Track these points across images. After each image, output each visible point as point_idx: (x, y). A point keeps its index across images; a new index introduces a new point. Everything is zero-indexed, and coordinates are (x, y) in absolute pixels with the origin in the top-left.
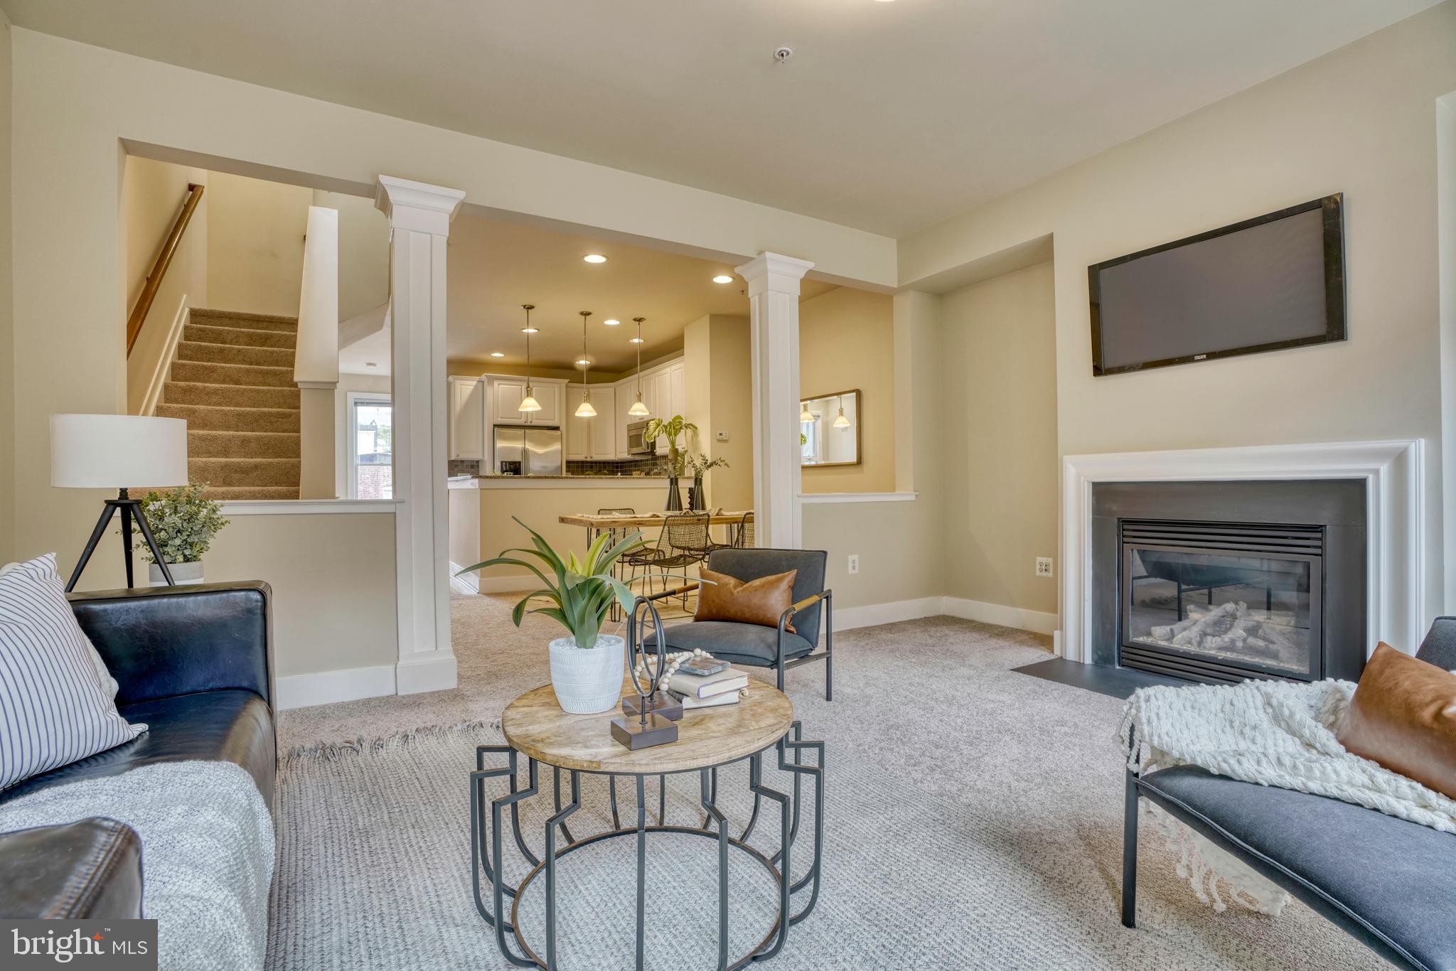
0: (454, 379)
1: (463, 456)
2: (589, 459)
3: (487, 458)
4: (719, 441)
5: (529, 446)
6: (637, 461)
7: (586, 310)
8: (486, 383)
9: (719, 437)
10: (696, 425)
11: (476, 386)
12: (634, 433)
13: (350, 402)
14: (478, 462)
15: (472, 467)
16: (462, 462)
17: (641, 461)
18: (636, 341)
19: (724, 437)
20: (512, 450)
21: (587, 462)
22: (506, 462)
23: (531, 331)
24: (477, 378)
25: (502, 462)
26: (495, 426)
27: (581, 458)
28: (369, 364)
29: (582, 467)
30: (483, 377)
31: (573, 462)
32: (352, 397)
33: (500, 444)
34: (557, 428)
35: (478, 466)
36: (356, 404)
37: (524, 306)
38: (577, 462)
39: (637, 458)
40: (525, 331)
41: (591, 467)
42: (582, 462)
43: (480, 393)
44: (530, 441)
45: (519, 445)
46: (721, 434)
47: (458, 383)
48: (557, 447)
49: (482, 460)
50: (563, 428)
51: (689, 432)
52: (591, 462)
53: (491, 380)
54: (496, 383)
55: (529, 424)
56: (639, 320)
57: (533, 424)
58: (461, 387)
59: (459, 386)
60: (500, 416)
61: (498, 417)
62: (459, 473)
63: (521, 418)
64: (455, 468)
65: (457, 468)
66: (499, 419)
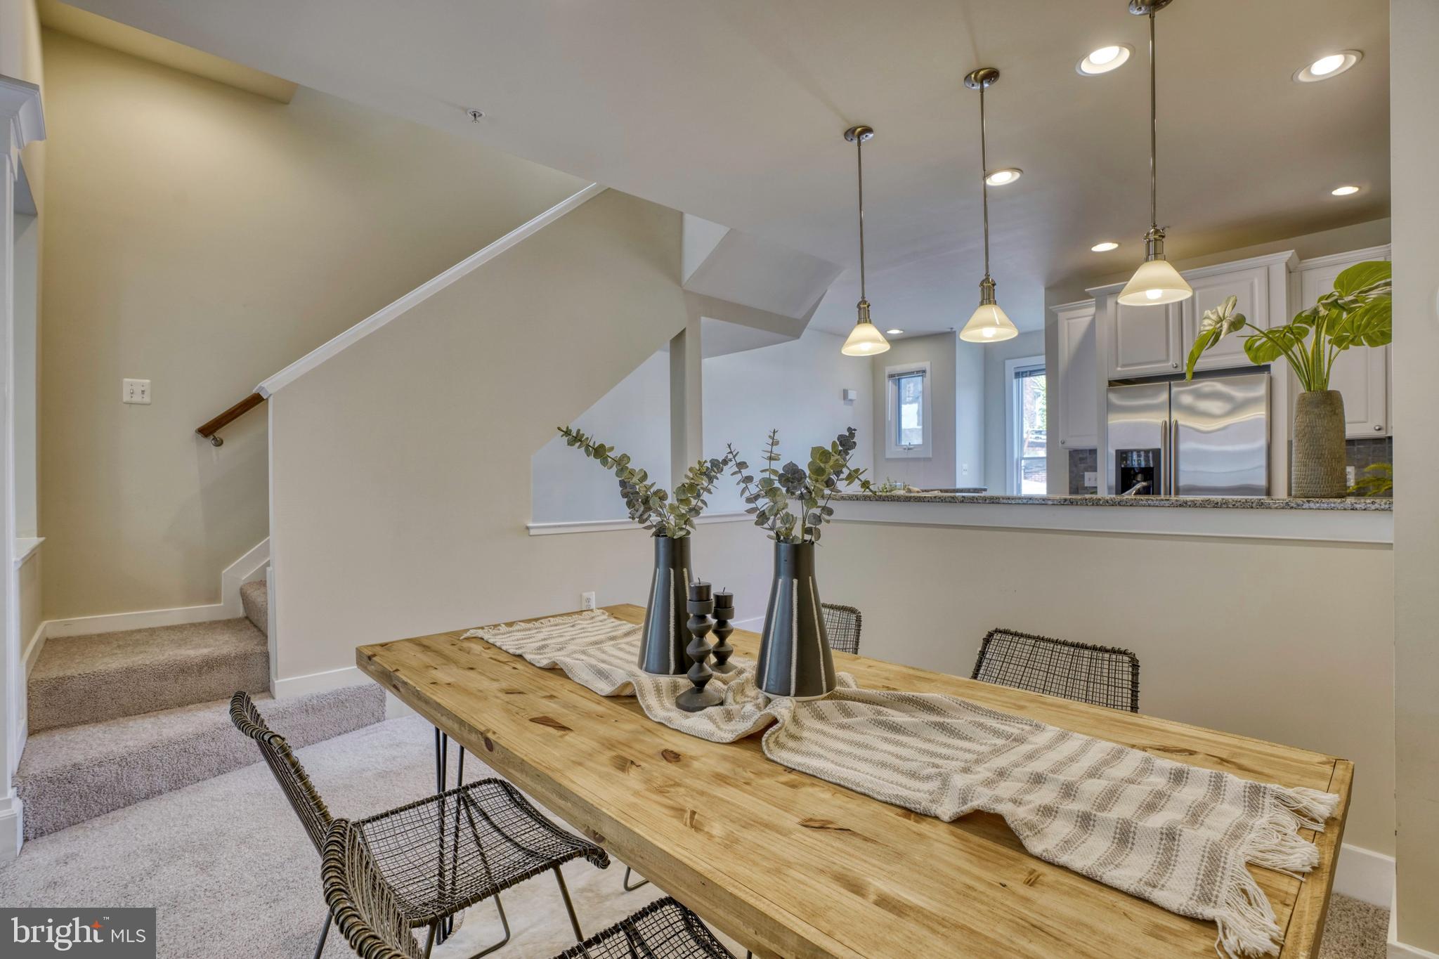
1: (1081, 444)
8: (1097, 306)
11: (1094, 317)
14: (1093, 452)
20: (1145, 428)
25: (1118, 452)
26: (1111, 382)
32: (1010, 366)
33: (1113, 420)
45: (1157, 419)
49: (1097, 449)
54: (1111, 302)
58: (1068, 323)
59: (1066, 322)
60: (1120, 362)
61: (1117, 366)
62: (1087, 471)
63: (1167, 360)
64: (1081, 463)
65: (1084, 463)
66: (1119, 369)
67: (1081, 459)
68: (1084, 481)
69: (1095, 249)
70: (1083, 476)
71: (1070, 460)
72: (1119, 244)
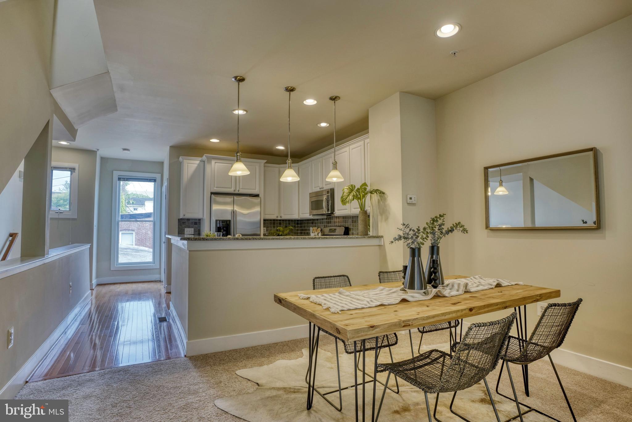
0: (183, 159)
1: (188, 216)
2: (279, 218)
3: (206, 217)
4: (409, 204)
5: (236, 209)
6: (314, 220)
7: (290, 85)
8: (206, 162)
9: (409, 201)
10: (384, 191)
11: (199, 165)
12: (314, 199)
13: (115, 178)
14: (200, 220)
15: (196, 223)
16: (188, 220)
17: (317, 220)
18: (323, 125)
19: (413, 201)
20: (225, 211)
21: (277, 220)
22: (220, 221)
23: (241, 112)
24: (200, 159)
25: (216, 221)
26: (212, 193)
27: (273, 217)
28: (124, 149)
29: (274, 224)
30: (204, 158)
31: (267, 220)
32: (116, 174)
33: (215, 207)
34: (257, 196)
35: (200, 223)
36: (119, 179)
37: (236, 78)
38: (271, 220)
39: (316, 217)
40: (236, 112)
41: (280, 224)
42: (274, 220)
43: (202, 168)
44: (237, 205)
45: (229, 208)
46: (411, 198)
47: (186, 162)
48: (257, 209)
49: (202, 219)
50: (261, 195)
51: (375, 197)
52: (280, 220)
53: (209, 160)
54: (213, 162)
55: (237, 192)
56: (334, 99)
57: (240, 192)
58: (188, 165)
59: (187, 164)
60: (216, 186)
61: (214, 187)
62: (186, 228)
63: (231, 188)
64: (183, 224)
65: (184, 224)
66: (215, 188)
67: (183, 223)
68: (184, 232)
69: (211, 140)
70: (184, 230)
71: (178, 223)
72: (220, 141)
